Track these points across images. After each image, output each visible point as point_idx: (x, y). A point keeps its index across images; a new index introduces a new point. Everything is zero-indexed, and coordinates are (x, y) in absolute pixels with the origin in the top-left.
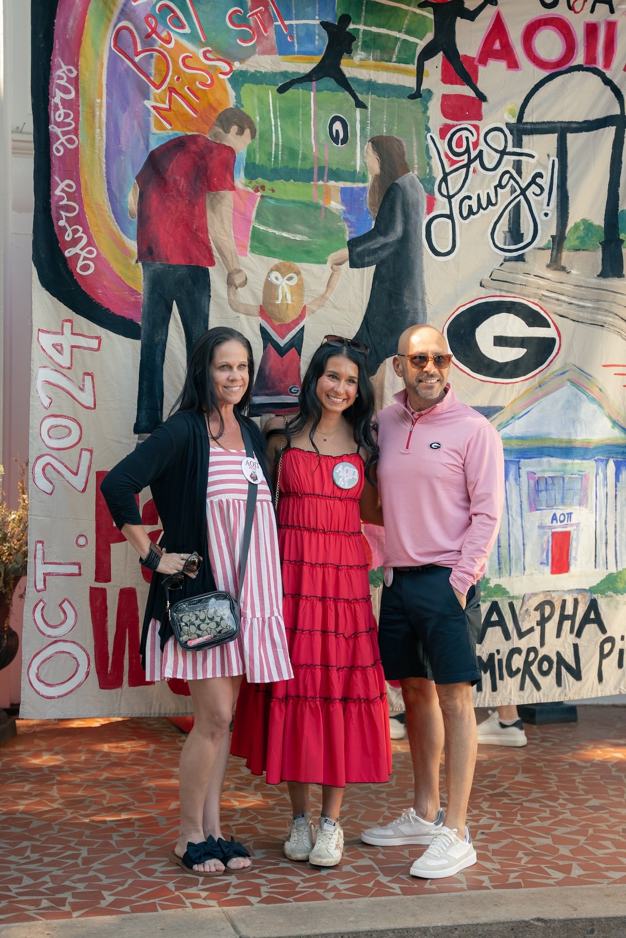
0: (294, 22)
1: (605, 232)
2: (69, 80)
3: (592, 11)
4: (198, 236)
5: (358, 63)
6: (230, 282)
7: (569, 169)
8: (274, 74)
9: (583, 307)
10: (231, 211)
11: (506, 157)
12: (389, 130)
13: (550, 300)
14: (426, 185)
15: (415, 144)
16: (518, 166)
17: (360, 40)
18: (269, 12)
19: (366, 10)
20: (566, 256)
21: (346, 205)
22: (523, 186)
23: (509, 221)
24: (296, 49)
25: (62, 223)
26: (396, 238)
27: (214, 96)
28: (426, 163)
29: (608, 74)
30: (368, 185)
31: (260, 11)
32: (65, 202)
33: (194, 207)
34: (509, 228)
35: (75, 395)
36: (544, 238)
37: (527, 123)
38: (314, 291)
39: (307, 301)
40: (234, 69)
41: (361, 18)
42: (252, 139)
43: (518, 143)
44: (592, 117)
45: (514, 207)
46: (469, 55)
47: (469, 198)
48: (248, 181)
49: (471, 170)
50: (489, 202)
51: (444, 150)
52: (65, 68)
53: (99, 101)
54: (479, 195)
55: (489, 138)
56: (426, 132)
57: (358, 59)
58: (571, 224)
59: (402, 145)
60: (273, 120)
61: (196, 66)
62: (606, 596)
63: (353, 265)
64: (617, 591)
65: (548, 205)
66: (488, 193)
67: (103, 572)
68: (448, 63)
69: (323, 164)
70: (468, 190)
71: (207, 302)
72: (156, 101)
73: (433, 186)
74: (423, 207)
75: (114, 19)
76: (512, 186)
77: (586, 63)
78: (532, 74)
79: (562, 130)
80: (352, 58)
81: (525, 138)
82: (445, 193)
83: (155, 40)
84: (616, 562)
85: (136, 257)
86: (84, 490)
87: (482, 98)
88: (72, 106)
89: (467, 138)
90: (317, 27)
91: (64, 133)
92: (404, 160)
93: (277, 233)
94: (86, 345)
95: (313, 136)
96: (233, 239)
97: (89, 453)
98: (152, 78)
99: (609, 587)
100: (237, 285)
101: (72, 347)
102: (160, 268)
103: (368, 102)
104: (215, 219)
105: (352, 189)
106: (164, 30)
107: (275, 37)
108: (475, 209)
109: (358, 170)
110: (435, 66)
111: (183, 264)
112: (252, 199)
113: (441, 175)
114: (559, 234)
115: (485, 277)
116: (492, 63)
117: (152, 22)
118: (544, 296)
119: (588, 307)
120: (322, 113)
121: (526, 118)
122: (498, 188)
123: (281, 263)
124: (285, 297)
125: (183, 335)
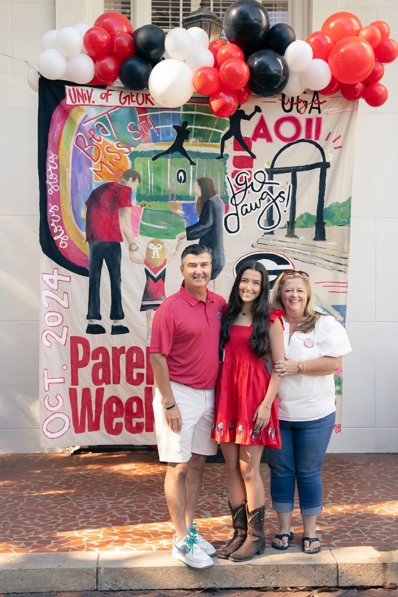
0: (160, 127)
1: (317, 218)
2: (55, 161)
3: (310, 113)
4: (115, 228)
5: (191, 144)
6: (130, 249)
7: (298, 189)
8: (151, 152)
9: (306, 254)
10: (130, 216)
11: (265, 185)
13: (289, 252)
14: (224, 200)
15: (219, 181)
16: (271, 189)
18: (148, 123)
19: (196, 119)
20: (297, 231)
21: (185, 212)
22: (274, 198)
23: (267, 215)
24: (161, 139)
25: (53, 225)
26: (210, 226)
27: (121, 164)
28: (224, 190)
29: (318, 142)
30: (195, 202)
31: (144, 123)
32: (54, 215)
33: (113, 215)
34: (267, 218)
35: (60, 302)
36: (283, 223)
37: (276, 168)
39: (166, 256)
40: (131, 151)
41: (193, 123)
42: (139, 183)
43: (271, 178)
44: (309, 164)
45: (270, 208)
46: (247, 136)
47: (246, 205)
48: (138, 202)
49: (247, 192)
50: (256, 207)
51: (233, 183)
52: (53, 155)
53: (68, 169)
54: (251, 204)
55: (256, 176)
56: (225, 175)
57: (191, 142)
58: (297, 215)
59: (213, 182)
60: (149, 175)
61: (113, 151)
63: (189, 239)
65: (286, 207)
66: (256, 203)
67: (75, 381)
68: (237, 141)
69: (173, 193)
70: (246, 202)
71: (120, 258)
72: (95, 167)
73: (228, 200)
74: (223, 210)
75: (75, 132)
76: (268, 198)
77: (306, 138)
78: (279, 144)
79: (294, 171)
81: (275, 176)
82: (234, 204)
83: (93, 141)
85: (86, 239)
86: (65, 345)
87: (254, 157)
88: (57, 172)
89: (245, 177)
91: (53, 184)
92: (213, 189)
93: (152, 225)
94: (64, 280)
95: (169, 179)
96: (132, 229)
97: (67, 328)
98: (93, 157)
100: (134, 250)
101: (58, 280)
102: (97, 244)
104: (123, 220)
105: (188, 204)
106: (98, 136)
107: (151, 135)
108: (249, 210)
109: (190, 195)
110: (230, 143)
111: (108, 241)
112: (140, 211)
113: (232, 195)
114: (291, 220)
115: (255, 242)
116: (259, 140)
117: (92, 132)
118: (286, 250)
119: (308, 255)
120: (173, 168)
121: (275, 166)
122: (261, 200)
123: (154, 239)
124: (156, 255)
125: (109, 274)
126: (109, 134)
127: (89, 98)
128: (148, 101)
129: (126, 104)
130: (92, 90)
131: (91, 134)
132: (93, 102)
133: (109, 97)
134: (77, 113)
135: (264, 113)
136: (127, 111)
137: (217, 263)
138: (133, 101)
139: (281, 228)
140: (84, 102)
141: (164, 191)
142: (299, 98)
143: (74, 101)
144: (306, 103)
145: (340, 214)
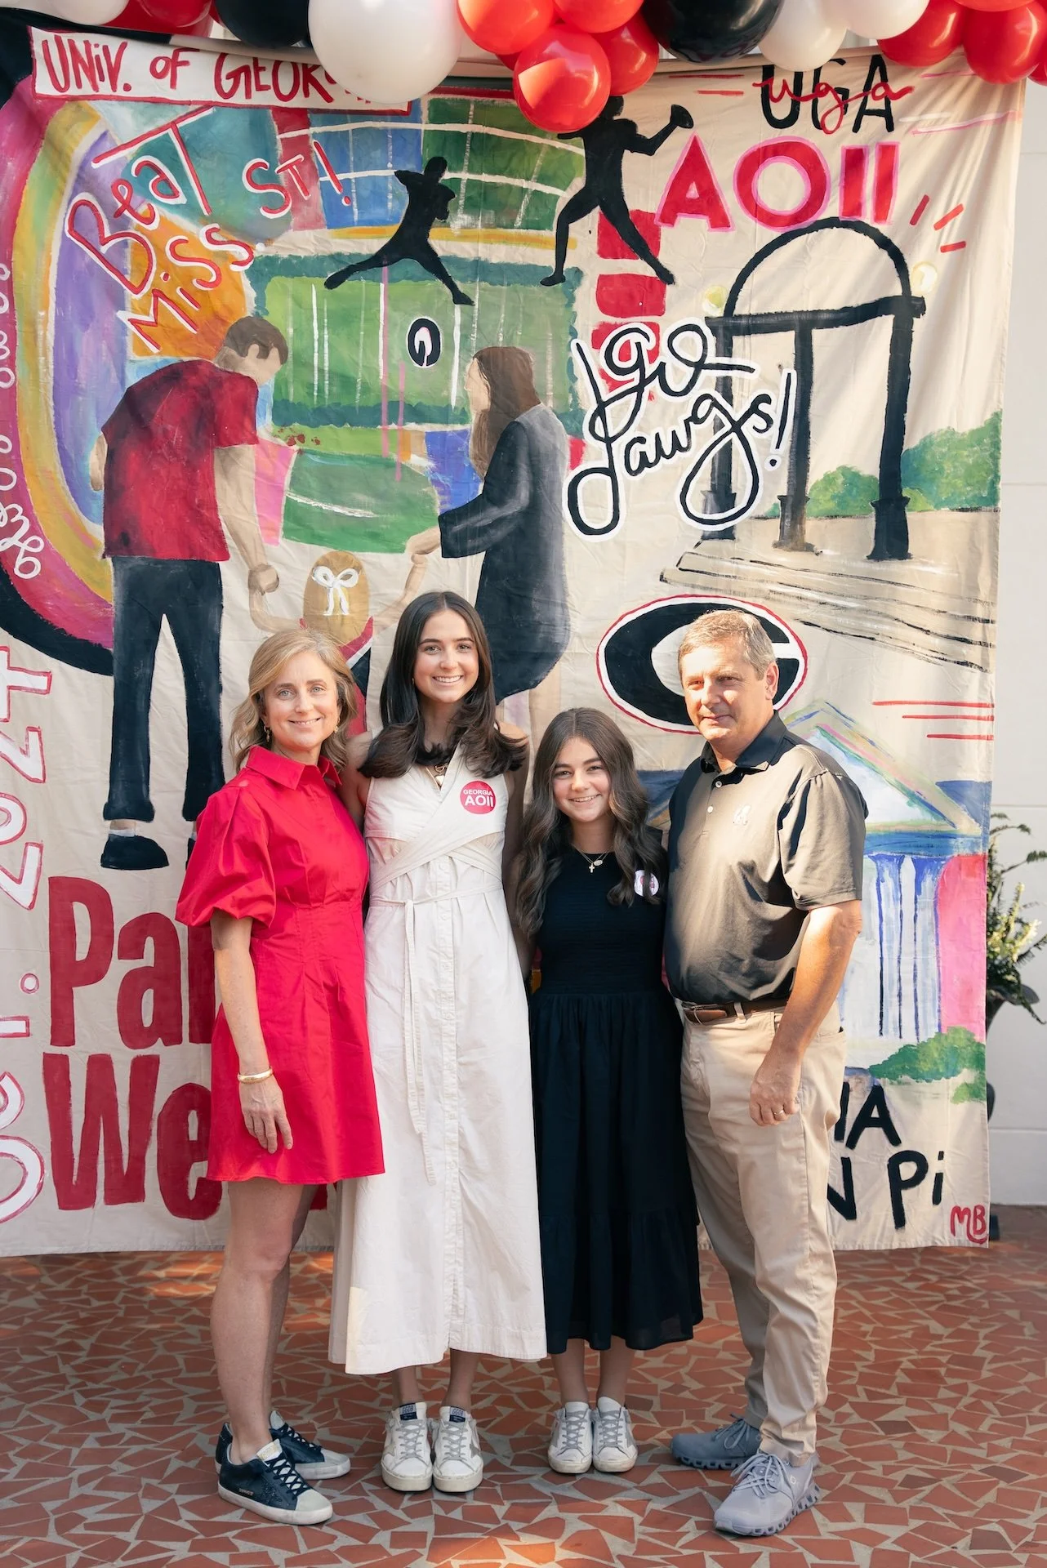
0: (352, 175)
1: (881, 485)
3: (856, 128)
4: (202, 515)
5: (458, 233)
6: (253, 585)
7: (815, 388)
8: (320, 259)
9: (844, 608)
10: (253, 475)
11: (704, 373)
12: (509, 338)
13: (787, 599)
14: (568, 422)
15: (550, 358)
16: (725, 387)
17: (462, 196)
18: (312, 163)
19: (471, 149)
20: (812, 528)
21: (435, 460)
22: (737, 417)
23: (713, 474)
24: (356, 218)
26: (519, 508)
27: (221, 300)
28: (568, 387)
29: (884, 229)
30: (470, 426)
31: (297, 163)
33: (194, 470)
34: (713, 486)
35: (14, 762)
36: (767, 500)
37: (740, 316)
38: (385, 594)
39: (374, 610)
40: (256, 254)
41: (463, 161)
42: (282, 363)
43: (726, 349)
44: (855, 302)
45: (721, 451)
46: (644, 209)
47: (642, 440)
48: (278, 428)
49: (645, 395)
50: (677, 446)
51: (599, 365)
53: (42, 314)
54: (657, 436)
55: (675, 343)
56: (570, 338)
57: (457, 227)
58: (815, 475)
59: (528, 361)
60: (316, 332)
61: (194, 255)
62: (899, 1083)
63: (448, 552)
64: (917, 1076)
65: (778, 447)
66: (674, 432)
67: (63, 1030)
68: (608, 223)
69: (395, 397)
70: (640, 429)
71: (217, 616)
72: (135, 311)
73: (581, 423)
74: (564, 457)
75: (68, 190)
76: (716, 418)
77: (844, 214)
78: (752, 235)
79: (804, 325)
80: (449, 226)
81: (737, 341)
82: (601, 434)
83: (128, 220)
84: (917, 1028)
85: (103, 548)
86: (32, 906)
87: (666, 277)
89: (638, 345)
90: (390, 180)
92: (530, 384)
93: (325, 507)
94: (29, 685)
95: (381, 353)
96: (257, 518)
97: (38, 849)
98: (128, 277)
99: (903, 1068)
100: (264, 588)
101: (10, 688)
102: (141, 566)
103: (475, 294)
104: (228, 488)
105: (444, 434)
106: (143, 202)
107: (321, 201)
108: (651, 458)
109: (453, 404)
110: (586, 231)
111: (180, 557)
112: (284, 456)
113: (594, 406)
114: (792, 493)
115: (670, 566)
116: (684, 221)
117: (124, 191)
118: (775, 592)
119: (853, 608)
120: (397, 316)
121: (741, 309)
122: (691, 424)
123: (332, 553)
124: (339, 606)
125: (180, 667)
126: (182, 199)
127: (114, 72)
128: (311, 88)
129: (239, 98)
130: (123, 47)
131: (120, 197)
132: (127, 88)
133: (179, 69)
134: (71, 126)
135: (701, 131)
136: (242, 121)
137: (541, 635)
138: (260, 88)
139: (758, 518)
140: (95, 88)
141: (366, 389)
142: (821, 81)
143: (62, 85)
144: (843, 95)
145: (962, 471)
